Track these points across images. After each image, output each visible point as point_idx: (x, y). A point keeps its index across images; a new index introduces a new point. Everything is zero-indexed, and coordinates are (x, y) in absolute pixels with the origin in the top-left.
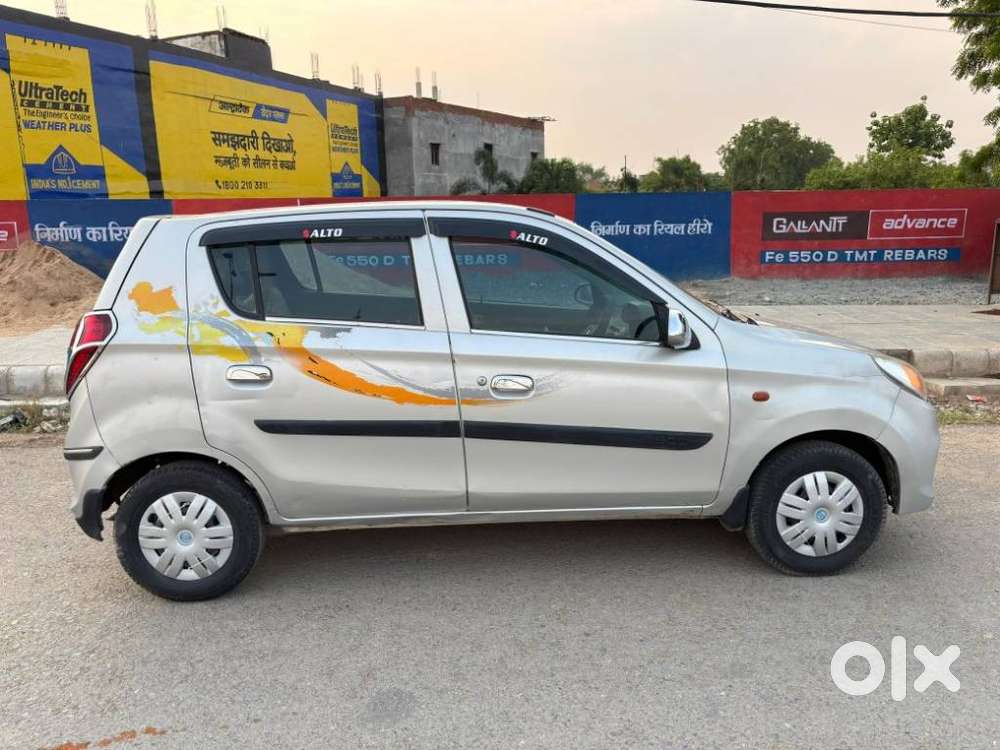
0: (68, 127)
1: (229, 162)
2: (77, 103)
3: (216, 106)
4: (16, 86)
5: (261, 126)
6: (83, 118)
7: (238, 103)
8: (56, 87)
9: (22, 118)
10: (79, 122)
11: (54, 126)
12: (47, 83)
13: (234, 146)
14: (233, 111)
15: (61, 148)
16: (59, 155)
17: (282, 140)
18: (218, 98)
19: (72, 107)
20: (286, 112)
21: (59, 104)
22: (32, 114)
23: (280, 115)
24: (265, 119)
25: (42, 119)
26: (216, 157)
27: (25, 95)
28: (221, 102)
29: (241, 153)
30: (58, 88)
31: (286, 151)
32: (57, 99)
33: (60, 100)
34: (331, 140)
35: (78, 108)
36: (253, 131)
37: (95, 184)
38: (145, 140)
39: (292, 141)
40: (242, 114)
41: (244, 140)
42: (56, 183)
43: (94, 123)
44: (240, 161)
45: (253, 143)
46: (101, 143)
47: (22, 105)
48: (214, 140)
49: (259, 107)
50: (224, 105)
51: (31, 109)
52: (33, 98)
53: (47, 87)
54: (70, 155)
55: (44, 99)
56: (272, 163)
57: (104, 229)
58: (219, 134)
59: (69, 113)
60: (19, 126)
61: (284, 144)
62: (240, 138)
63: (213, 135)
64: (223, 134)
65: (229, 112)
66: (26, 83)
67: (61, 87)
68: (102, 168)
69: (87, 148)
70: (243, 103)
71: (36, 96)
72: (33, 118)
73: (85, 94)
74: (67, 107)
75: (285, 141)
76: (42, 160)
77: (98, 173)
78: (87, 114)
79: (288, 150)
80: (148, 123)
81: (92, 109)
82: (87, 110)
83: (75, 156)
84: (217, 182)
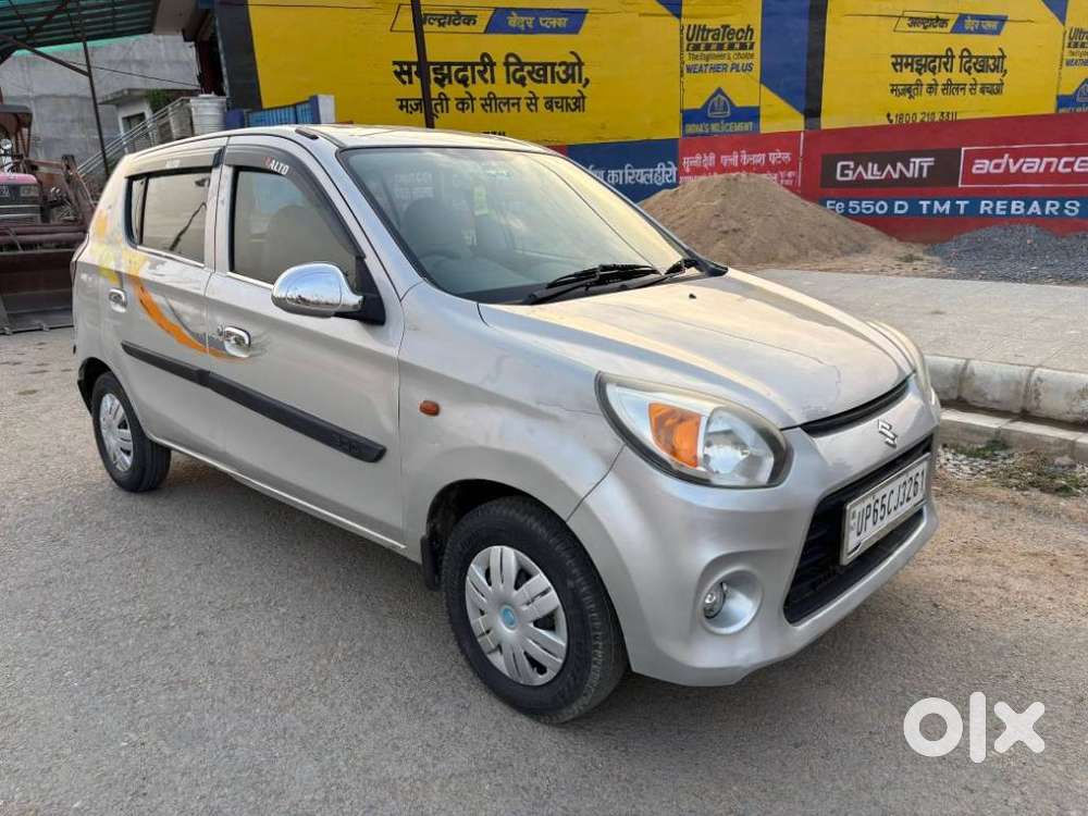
0: (729, 69)
1: (908, 90)
2: (742, 41)
3: (904, 23)
4: (685, 31)
5: (959, 43)
6: (746, 56)
7: (934, 16)
8: (723, 26)
9: (687, 63)
10: (740, 62)
11: (715, 69)
12: (713, 24)
13: (919, 71)
14: (925, 28)
15: (719, 91)
16: (716, 99)
17: (988, 57)
18: (906, 14)
19: (737, 46)
20: (1002, 20)
21: (723, 44)
22: (696, 58)
23: (993, 25)
24: (969, 32)
25: (704, 62)
26: (893, 85)
27: (691, 40)
28: (911, 18)
29: (927, 78)
30: (725, 27)
31: (992, 71)
32: (723, 39)
33: (726, 40)
34: (1067, 50)
35: (743, 47)
36: (950, 49)
37: (748, 126)
38: (809, 73)
39: (1003, 57)
40: (938, 29)
41: (934, 61)
42: (709, 127)
43: (756, 62)
44: (925, 87)
45: (945, 64)
46: (762, 82)
47: (688, 50)
48: (894, 65)
49: (962, 18)
50: (914, 21)
51: (696, 53)
52: (700, 41)
53: (715, 27)
54: (728, 99)
55: (710, 40)
56: (968, 87)
57: (621, 172)
58: (902, 57)
59: (732, 53)
60: (682, 72)
61: (991, 61)
62: (929, 60)
63: (894, 60)
64: (908, 57)
65: (921, 28)
66: (695, 26)
67: (728, 26)
68: (758, 109)
69: (745, 88)
70: (941, 16)
71: (702, 39)
72: (697, 62)
73: (752, 30)
74: (731, 47)
75: (993, 57)
76: (699, 105)
77: (752, 114)
78: (751, 52)
79: (996, 69)
80: (816, 54)
81: (757, 46)
82: (751, 48)
83: (731, 98)
84: (888, 115)
